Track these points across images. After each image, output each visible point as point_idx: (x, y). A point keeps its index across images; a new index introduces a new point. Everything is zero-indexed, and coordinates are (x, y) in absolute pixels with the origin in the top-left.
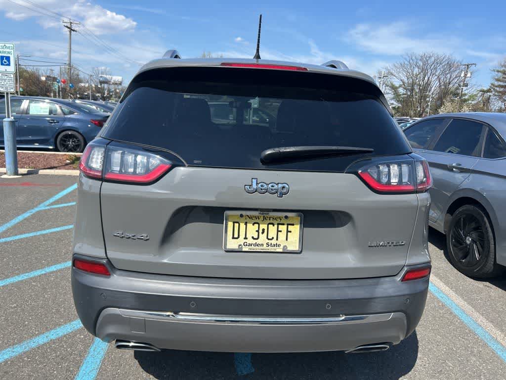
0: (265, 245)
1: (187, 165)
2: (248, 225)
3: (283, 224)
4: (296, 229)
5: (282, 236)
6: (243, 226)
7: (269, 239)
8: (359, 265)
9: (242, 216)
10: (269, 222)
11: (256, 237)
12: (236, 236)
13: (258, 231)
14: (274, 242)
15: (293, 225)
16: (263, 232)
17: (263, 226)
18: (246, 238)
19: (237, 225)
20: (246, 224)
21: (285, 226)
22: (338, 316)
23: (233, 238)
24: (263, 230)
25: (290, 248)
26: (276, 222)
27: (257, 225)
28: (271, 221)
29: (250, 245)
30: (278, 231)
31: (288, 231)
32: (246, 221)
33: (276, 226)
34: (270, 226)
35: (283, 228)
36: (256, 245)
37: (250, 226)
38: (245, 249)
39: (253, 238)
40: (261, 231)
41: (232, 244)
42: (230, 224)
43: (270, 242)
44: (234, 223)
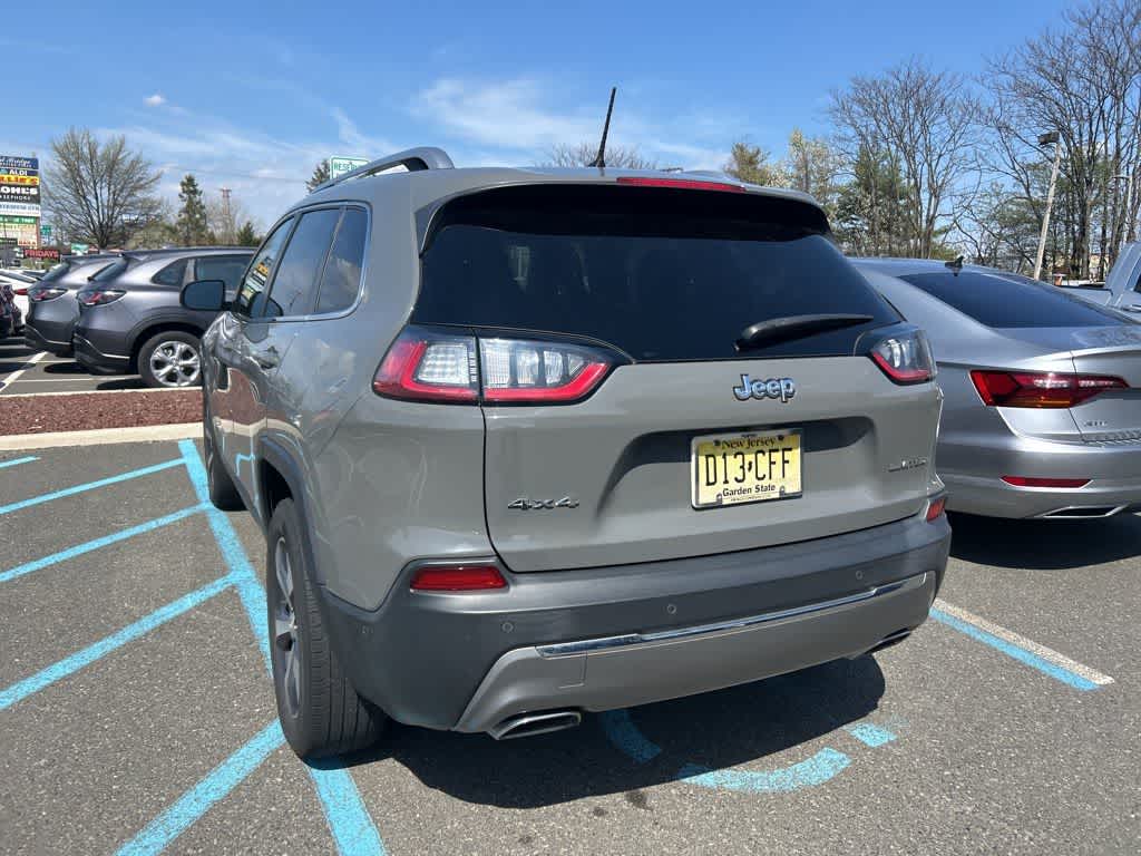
0: (754, 490)
1: (634, 361)
2: (727, 457)
3: (777, 450)
4: (795, 456)
5: (777, 470)
6: (720, 459)
7: (759, 479)
8: (881, 503)
9: (717, 443)
10: (756, 448)
11: (740, 478)
12: (712, 480)
13: (742, 467)
14: (765, 483)
15: (790, 449)
16: (750, 469)
17: (750, 457)
18: (726, 482)
19: (711, 460)
20: (724, 457)
21: (780, 453)
22: (867, 589)
23: (708, 484)
24: (750, 464)
25: (789, 490)
26: (766, 448)
27: (740, 457)
28: (760, 448)
29: (733, 493)
30: (771, 463)
31: (785, 462)
32: (723, 451)
33: (767, 454)
34: (760, 455)
35: (777, 457)
36: (743, 491)
37: (730, 458)
38: (726, 501)
39: (736, 479)
40: (746, 466)
41: (707, 495)
42: (702, 459)
43: (760, 483)
44: (707, 457)
